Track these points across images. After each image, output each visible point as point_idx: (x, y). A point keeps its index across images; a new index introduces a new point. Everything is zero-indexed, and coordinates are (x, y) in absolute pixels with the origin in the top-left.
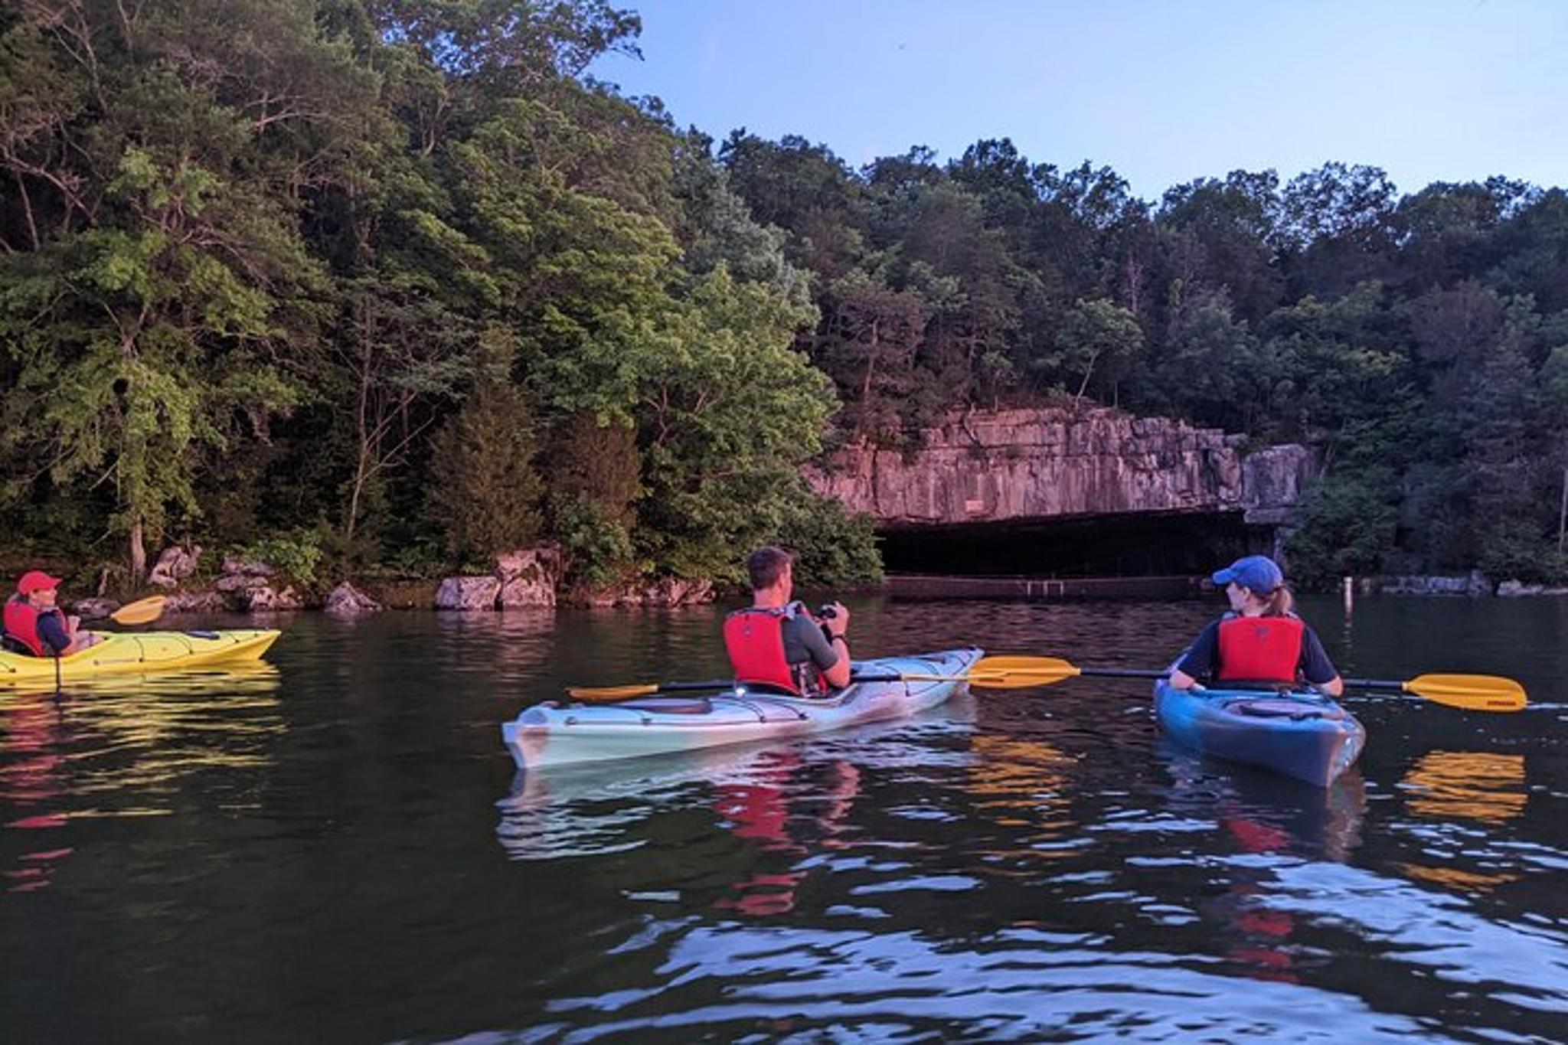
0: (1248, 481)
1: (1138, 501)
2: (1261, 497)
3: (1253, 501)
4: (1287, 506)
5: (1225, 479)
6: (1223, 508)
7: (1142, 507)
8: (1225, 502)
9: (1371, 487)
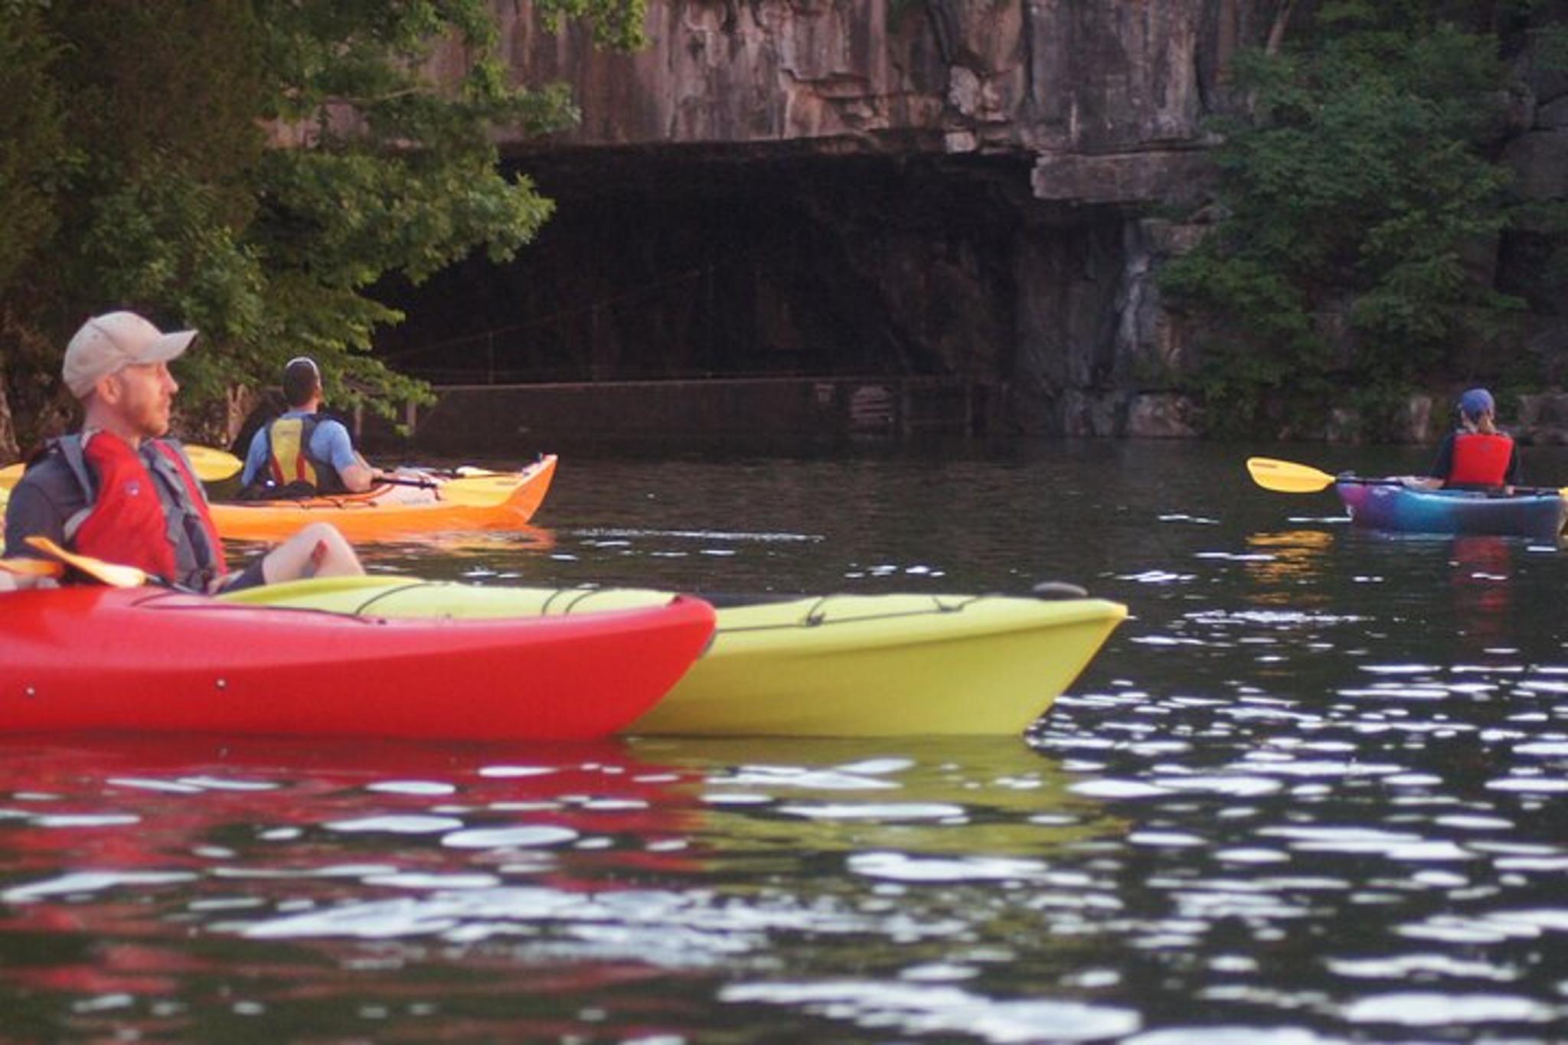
0: (1048, 53)
1: (689, 108)
2: (1086, 112)
3: (1059, 123)
4: (1170, 145)
5: (974, 47)
6: (960, 142)
7: (701, 131)
8: (970, 124)
9: (1434, 94)
